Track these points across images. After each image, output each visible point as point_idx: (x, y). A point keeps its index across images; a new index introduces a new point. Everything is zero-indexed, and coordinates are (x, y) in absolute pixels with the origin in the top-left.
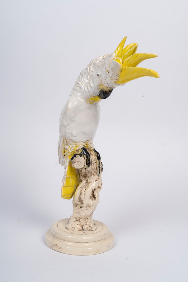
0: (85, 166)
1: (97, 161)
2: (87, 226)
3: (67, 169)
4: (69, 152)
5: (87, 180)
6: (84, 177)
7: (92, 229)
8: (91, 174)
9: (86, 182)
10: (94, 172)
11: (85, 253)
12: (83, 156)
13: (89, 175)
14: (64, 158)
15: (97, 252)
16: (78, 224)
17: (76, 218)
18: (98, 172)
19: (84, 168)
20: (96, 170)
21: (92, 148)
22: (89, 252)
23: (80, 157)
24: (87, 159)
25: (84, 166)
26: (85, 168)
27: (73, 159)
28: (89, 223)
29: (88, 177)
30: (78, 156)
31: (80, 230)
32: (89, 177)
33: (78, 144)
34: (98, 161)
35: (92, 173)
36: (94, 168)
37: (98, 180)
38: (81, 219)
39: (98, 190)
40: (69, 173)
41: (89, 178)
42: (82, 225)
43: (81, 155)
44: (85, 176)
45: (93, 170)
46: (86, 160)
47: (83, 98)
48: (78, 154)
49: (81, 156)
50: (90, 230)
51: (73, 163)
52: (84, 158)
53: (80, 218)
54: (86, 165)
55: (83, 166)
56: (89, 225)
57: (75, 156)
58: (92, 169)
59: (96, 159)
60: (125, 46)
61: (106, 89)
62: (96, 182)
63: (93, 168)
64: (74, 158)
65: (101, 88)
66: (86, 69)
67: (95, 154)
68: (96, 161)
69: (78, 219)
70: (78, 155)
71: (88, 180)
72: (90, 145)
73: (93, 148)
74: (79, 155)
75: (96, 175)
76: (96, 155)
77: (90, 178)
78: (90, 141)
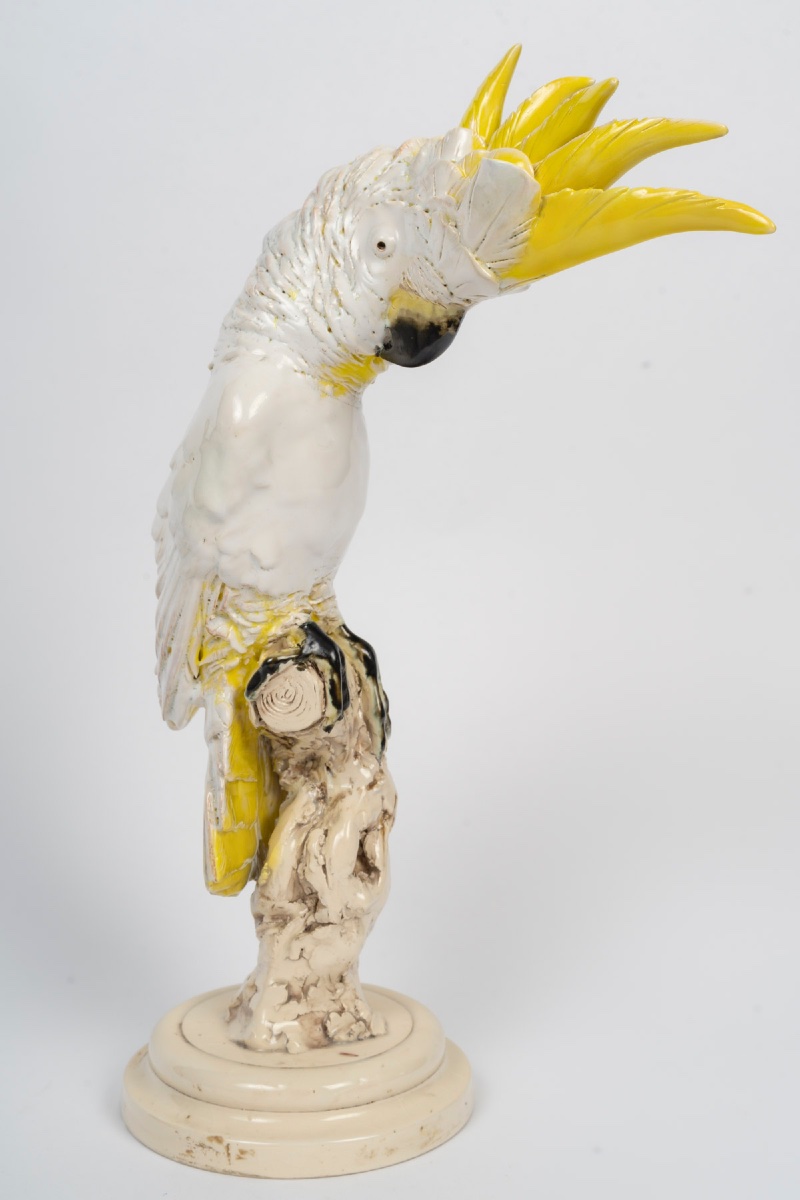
0: (327, 714)
1: (366, 687)
2: (347, 1017)
3: (226, 739)
4: (233, 652)
5: (323, 787)
6: (302, 773)
7: (368, 1027)
8: (344, 751)
9: (320, 796)
10: (354, 741)
11: (372, 1155)
12: (315, 666)
13: (331, 760)
14: (199, 686)
15: (426, 1144)
16: (299, 1016)
17: (288, 987)
18: (379, 741)
19: (318, 727)
20: (364, 733)
22: (392, 1151)
23: (300, 669)
24: (335, 677)
25: (324, 713)
26: (329, 723)
27: (262, 687)
28: (353, 1001)
29: (328, 768)
30: (289, 670)
31: (315, 1043)
32: (334, 771)
33: (282, 604)
35: (347, 748)
36: (356, 721)
37: (378, 778)
38: (312, 989)
39: (383, 828)
41: (333, 776)
42: (321, 1015)
43: (301, 659)
44: (310, 764)
45: (351, 733)
46: (332, 682)
47: (298, 369)
48: (284, 657)
49: (301, 664)
50: (361, 1037)
51: (260, 706)
52: (320, 674)
53: (308, 983)
54: (331, 711)
55: (318, 716)
56: (352, 1010)
57: (271, 667)
62: (371, 792)
63: (352, 722)
64: (265, 677)
65: (398, 309)
68: (361, 684)
69: (296, 989)
70: (285, 661)
71: (330, 786)
74: (290, 662)
75: (367, 754)
76: (358, 655)
77: (340, 776)
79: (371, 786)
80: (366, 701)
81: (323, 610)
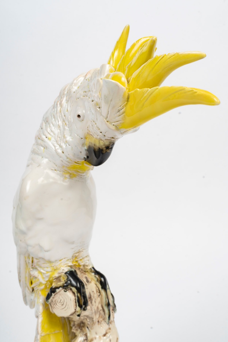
21: (87, 266)
33: (57, 264)
34: (103, 292)
40: (46, 326)
47: (53, 169)
48: (58, 286)
59: (99, 289)
60: (128, 47)
61: (100, 144)
65: (88, 142)
66: (55, 106)
67: (96, 279)
68: (100, 292)
72: (83, 260)
73: (91, 267)
76: (98, 280)
78: (82, 252)
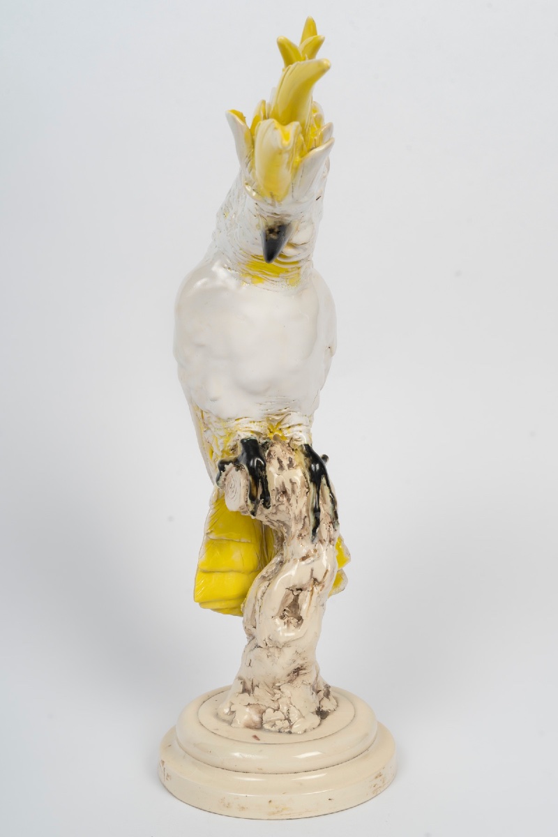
2: (279, 715)
4: (216, 454)
7: (291, 727)
8: (291, 532)
10: (300, 526)
11: (228, 806)
15: (274, 814)
16: (249, 704)
17: (244, 683)
20: (307, 520)
21: (296, 440)
22: (243, 808)
23: (236, 470)
25: (245, 505)
28: (287, 705)
29: (285, 545)
30: (231, 469)
31: (253, 725)
34: (311, 487)
36: (301, 512)
37: (310, 554)
38: (256, 689)
39: (312, 591)
40: (221, 524)
41: (285, 548)
42: (264, 708)
50: (282, 730)
53: (254, 684)
55: (242, 503)
56: (285, 711)
58: (292, 516)
59: (307, 481)
62: (303, 563)
69: (249, 686)
71: (284, 554)
72: (291, 430)
73: (304, 443)
75: (307, 536)
77: (288, 548)
79: (304, 559)
80: (308, 499)
81: (289, 433)
